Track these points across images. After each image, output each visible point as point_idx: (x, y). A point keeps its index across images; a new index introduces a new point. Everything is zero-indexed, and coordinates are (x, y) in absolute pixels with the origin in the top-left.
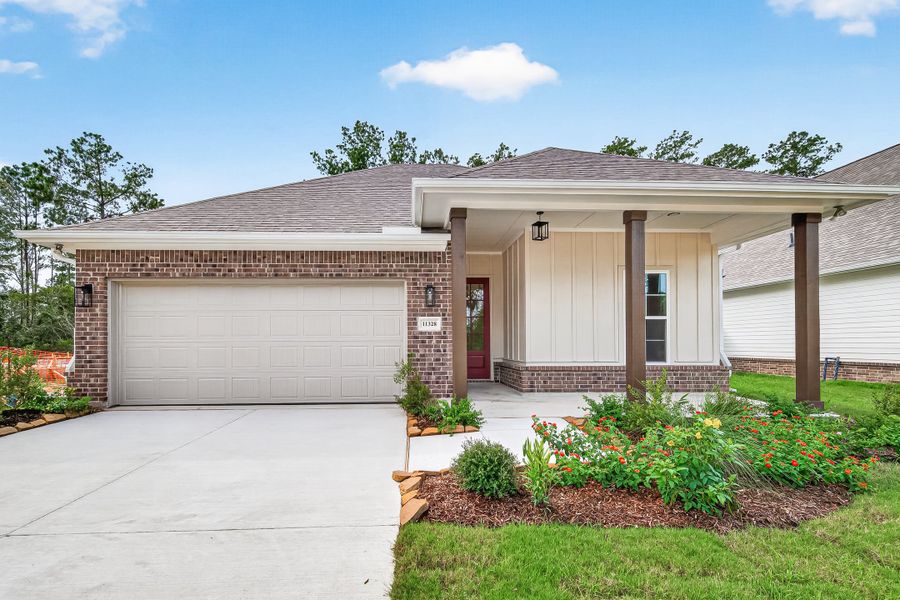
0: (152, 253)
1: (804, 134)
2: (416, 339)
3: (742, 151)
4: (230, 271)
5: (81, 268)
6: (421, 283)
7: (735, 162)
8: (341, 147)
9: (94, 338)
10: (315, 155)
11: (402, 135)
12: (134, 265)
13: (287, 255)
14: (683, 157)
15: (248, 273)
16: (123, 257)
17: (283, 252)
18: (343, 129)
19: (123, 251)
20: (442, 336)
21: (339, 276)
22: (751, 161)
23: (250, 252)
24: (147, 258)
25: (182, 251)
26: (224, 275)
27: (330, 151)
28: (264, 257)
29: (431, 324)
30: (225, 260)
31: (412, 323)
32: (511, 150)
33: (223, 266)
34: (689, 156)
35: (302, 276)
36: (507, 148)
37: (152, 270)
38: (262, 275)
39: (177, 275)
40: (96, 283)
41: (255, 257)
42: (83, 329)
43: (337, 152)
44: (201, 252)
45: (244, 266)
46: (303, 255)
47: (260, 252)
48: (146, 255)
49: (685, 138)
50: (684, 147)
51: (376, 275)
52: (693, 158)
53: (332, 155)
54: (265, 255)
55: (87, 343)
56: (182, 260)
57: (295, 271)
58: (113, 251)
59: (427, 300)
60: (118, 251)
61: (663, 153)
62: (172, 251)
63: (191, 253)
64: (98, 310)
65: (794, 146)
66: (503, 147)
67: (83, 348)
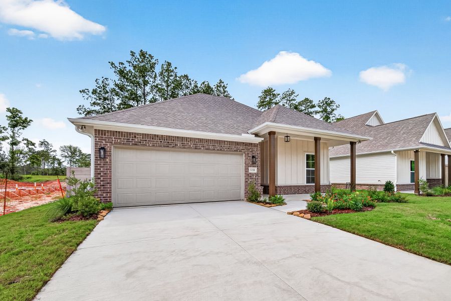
0: (138, 134)
1: (329, 99)
2: (248, 175)
3: (311, 102)
4: (175, 145)
5: (97, 139)
6: (250, 155)
7: (308, 106)
8: (129, 62)
9: (105, 174)
10: (112, 64)
11: (169, 64)
12: (128, 139)
13: (201, 140)
14: (292, 100)
15: (184, 147)
16: (122, 135)
17: (199, 139)
18: (131, 52)
19: (122, 132)
20: (257, 174)
21: (221, 150)
22: (313, 106)
23: (185, 138)
24: (135, 137)
25: (153, 135)
26: (173, 147)
27: (122, 64)
28: (191, 140)
29: (253, 170)
30: (173, 140)
31: (247, 170)
32: (225, 84)
33: (172, 143)
34: (294, 100)
35: (206, 149)
36: (223, 83)
37: (137, 142)
38: (190, 148)
39: (151, 145)
40: (107, 146)
41: (187, 140)
42: (99, 169)
43: (127, 65)
44: (162, 136)
45: (182, 143)
46: (207, 141)
47: (189, 138)
48: (135, 135)
49: (293, 93)
50: (293, 96)
51: (235, 151)
52: (295, 102)
53: (124, 66)
54: (191, 139)
55: (102, 176)
56: (153, 139)
57: (203, 147)
58: (116, 132)
59: (253, 161)
60: (119, 132)
61: (285, 97)
62: (148, 134)
63: (158, 136)
64: (108, 160)
65: (326, 102)
66: (221, 82)
67: (99, 178)
